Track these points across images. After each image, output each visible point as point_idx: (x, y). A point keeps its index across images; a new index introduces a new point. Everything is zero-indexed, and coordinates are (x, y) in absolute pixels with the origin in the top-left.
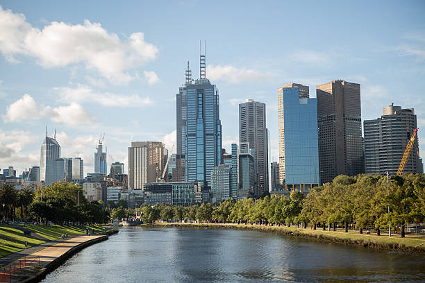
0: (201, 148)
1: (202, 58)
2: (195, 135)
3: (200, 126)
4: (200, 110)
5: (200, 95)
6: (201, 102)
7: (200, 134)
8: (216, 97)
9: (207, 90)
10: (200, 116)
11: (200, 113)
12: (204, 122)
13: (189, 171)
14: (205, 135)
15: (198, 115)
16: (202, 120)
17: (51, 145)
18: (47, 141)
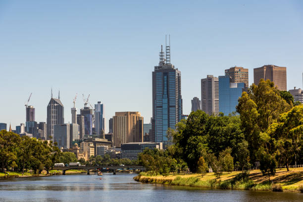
0: (166, 117)
1: (168, 48)
2: (161, 107)
3: (165, 101)
4: (166, 88)
5: (165, 77)
6: (166, 83)
7: (165, 106)
8: (179, 78)
9: (170, 74)
10: (166, 93)
11: (166, 90)
12: (168, 97)
13: (158, 133)
14: (169, 107)
15: (163, 92)
16: (166, 96)
17: (56, 105)
18: (53, 101)
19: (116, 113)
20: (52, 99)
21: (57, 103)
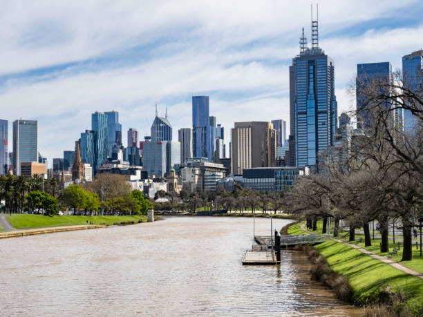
0: (312, 128)
1: (315, 24)
2: (306, 113)
3: (311, 103)
4: (312, 84)
5: (311, 67)
6: (312, 76)
7: (311, 112)
8: (332, 69)
9: (318, 63)
10: (312, 92)
11: (311, 88)
12: (316, 98)
13: (299, 155)
14: (317, 113)
15: (308, 90)
16: (313, 96)
17: (161, 125)
18: (158, 121)
19: (236, 123)
20: (157, 117)
21: (163, 123)
